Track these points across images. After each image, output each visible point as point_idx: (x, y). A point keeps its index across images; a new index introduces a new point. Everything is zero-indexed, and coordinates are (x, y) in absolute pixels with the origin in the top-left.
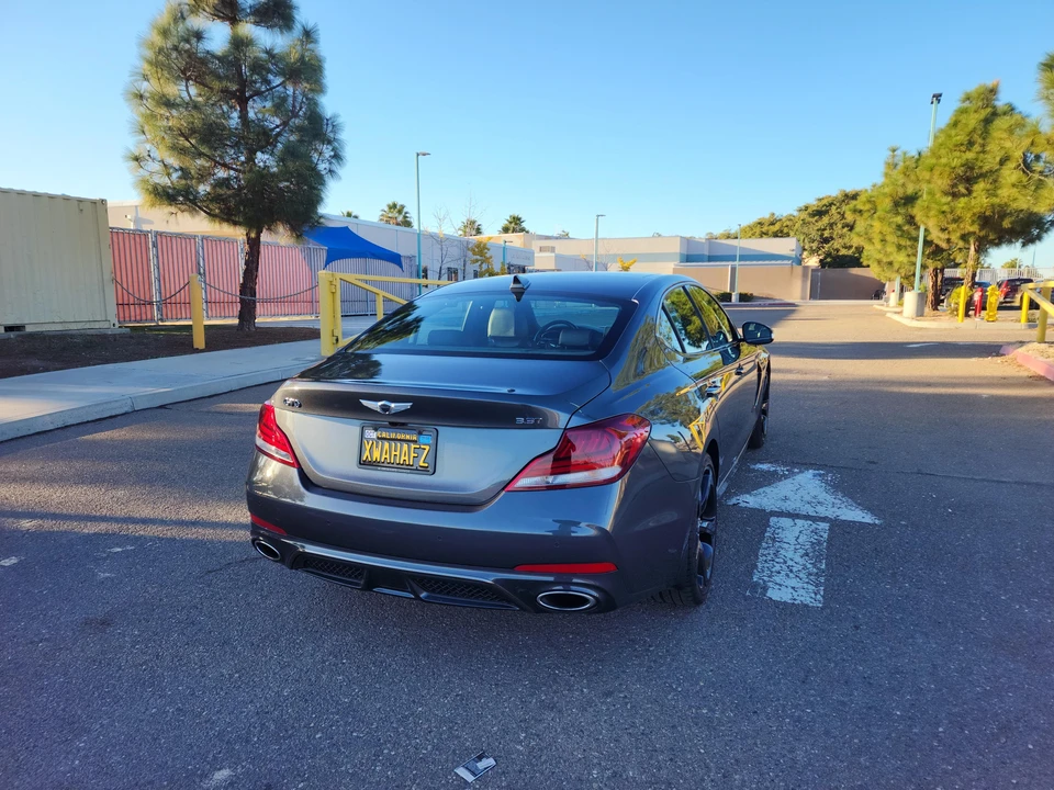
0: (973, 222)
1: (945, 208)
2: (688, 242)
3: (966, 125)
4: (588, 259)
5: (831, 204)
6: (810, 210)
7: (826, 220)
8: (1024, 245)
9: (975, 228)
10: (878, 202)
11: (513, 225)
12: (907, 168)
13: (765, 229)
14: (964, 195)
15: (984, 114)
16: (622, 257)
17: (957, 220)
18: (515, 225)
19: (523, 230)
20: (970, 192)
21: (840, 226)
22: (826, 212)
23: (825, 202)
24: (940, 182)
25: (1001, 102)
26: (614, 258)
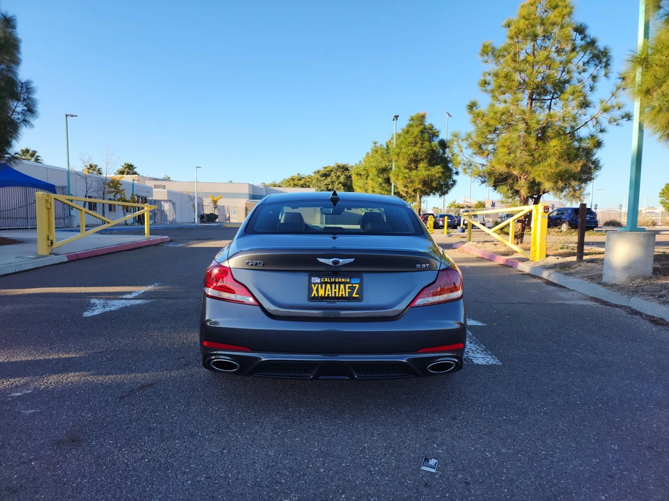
0: (419, 183)
1: (406, 175)
2: (253, 187)
3: (413, 133)
4: (192, 195)
5: (331, 171)
6: (320, 173)
7: (329, 179)
8: (440, 196)
9: (420, 186)
10: (369, 170)
11: (127, 170)
12: (382, 153)
13: (296, 182)
14: (414, 169)
15: (420, 128)
16: (213, 194)
17: (412, 182)
18: (130, 169)
19: (135, 173)
20: (417, 167)
21: (337, 183)
22: (329, 175)
23: (328, 169)
24: (403, 162)
25: (427, 122)
26: (207, 195)
